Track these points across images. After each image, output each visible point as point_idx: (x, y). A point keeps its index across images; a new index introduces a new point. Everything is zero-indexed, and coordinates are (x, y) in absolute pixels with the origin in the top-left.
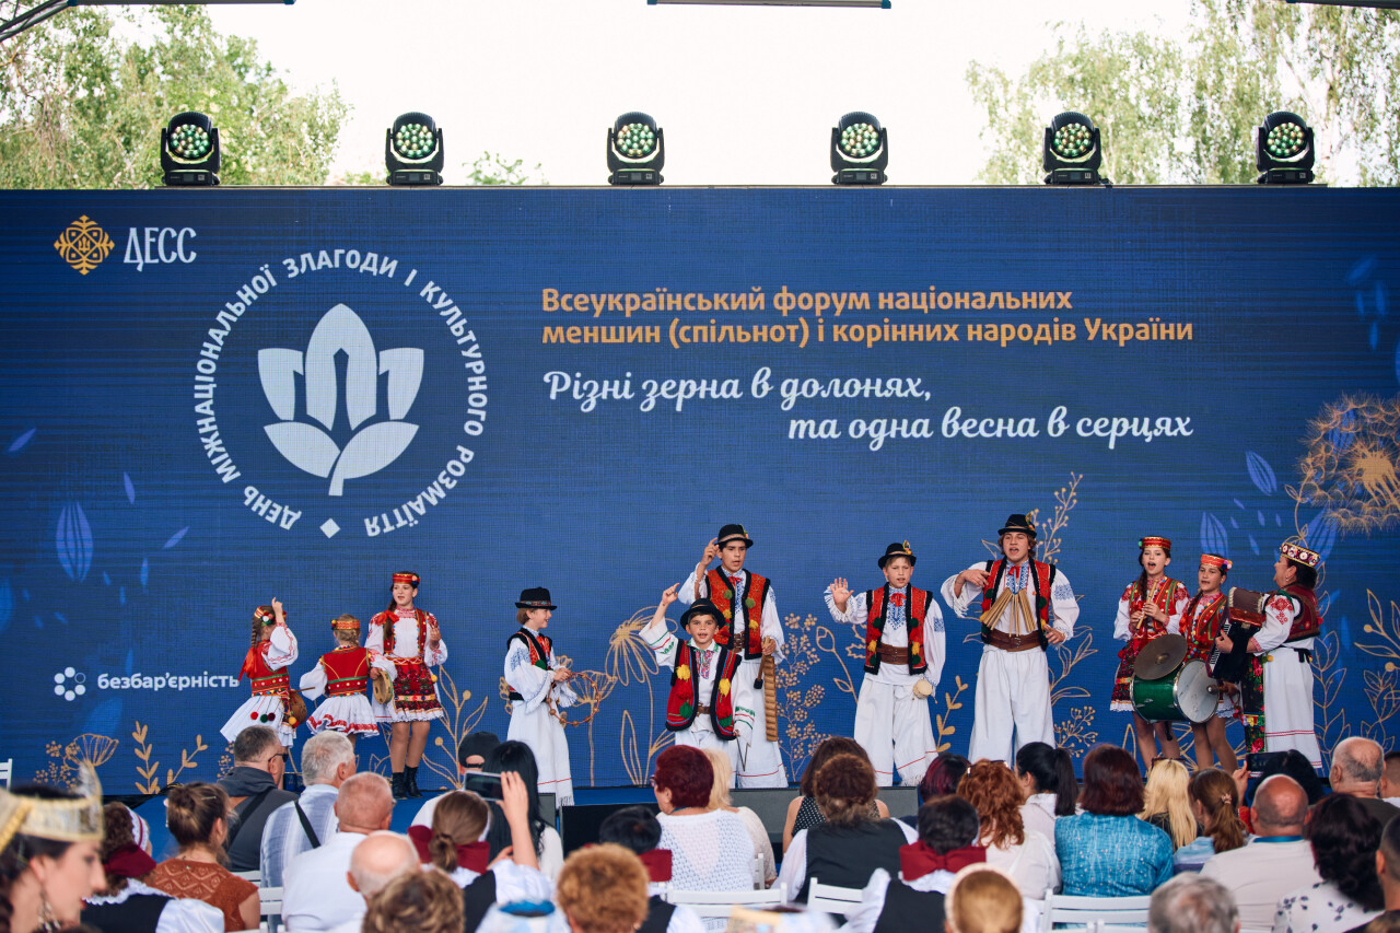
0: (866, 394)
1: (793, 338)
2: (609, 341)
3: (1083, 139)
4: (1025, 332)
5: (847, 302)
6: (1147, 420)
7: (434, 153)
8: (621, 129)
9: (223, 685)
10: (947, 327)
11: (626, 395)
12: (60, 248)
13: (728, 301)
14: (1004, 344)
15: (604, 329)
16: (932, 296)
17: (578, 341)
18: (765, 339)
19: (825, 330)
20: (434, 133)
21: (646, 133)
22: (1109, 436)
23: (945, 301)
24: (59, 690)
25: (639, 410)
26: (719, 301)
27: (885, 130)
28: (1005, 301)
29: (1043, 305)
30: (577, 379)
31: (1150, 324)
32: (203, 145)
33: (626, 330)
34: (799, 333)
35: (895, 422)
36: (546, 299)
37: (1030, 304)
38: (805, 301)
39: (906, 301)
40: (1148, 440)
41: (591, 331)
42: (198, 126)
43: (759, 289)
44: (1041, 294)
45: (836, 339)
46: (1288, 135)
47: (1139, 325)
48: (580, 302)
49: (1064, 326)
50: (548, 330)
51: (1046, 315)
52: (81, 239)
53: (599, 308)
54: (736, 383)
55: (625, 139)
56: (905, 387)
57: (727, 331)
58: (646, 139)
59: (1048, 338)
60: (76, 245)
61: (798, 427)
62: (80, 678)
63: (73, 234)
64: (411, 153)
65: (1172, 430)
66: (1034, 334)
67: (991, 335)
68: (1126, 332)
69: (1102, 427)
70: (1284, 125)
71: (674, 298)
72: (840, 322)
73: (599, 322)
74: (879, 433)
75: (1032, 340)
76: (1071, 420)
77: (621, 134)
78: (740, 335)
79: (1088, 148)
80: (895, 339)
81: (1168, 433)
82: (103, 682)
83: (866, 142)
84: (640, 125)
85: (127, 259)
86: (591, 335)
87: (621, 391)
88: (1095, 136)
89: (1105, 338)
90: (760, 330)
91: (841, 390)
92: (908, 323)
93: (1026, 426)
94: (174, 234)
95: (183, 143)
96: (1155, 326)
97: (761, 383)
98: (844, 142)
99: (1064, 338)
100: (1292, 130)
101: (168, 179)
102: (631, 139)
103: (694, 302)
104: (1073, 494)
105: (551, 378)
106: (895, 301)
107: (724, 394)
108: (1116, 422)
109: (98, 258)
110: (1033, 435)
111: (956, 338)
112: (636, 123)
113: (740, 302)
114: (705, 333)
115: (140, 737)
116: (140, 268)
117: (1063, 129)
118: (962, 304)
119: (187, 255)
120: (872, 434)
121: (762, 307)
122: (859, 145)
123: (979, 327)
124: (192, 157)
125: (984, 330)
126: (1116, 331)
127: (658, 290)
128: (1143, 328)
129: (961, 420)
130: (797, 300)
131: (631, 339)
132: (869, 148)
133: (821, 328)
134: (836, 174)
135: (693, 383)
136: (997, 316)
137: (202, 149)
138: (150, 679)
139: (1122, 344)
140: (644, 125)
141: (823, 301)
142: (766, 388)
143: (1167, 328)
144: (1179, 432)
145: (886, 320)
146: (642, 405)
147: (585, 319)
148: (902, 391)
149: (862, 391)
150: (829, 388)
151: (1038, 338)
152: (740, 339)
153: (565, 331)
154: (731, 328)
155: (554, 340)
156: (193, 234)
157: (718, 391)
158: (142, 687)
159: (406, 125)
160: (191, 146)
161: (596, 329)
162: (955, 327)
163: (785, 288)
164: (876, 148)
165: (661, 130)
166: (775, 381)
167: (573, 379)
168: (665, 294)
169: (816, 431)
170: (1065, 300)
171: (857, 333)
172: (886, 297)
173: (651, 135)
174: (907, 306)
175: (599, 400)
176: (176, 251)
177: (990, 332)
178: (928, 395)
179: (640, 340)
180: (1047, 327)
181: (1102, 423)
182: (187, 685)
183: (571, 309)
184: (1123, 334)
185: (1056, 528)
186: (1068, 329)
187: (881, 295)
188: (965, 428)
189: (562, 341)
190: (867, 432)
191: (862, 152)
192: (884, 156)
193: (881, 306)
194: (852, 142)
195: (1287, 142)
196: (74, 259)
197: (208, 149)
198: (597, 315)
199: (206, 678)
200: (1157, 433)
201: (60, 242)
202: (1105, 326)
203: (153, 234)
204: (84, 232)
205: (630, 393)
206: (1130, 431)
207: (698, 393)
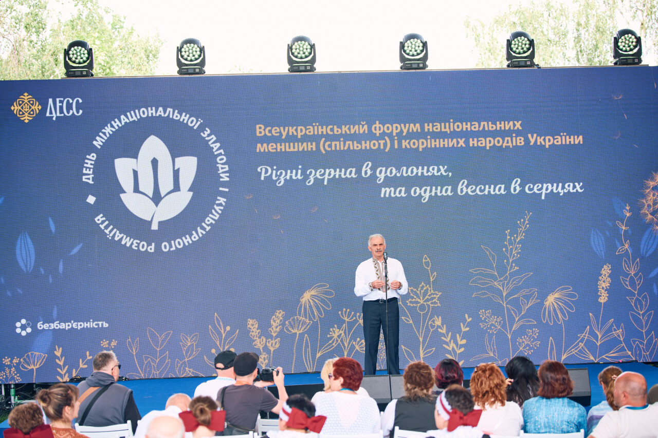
0: (420, 174)
1: (382, 147)
2: (290, 150)
3: (525, 45)
4: (498, 142)
5: (409, 129)
6: (560, 185)
7: (201, 58)
8: (294, 44)
9: (100, 326)
10: (459, 140)
11: (299, 177)
12: (14, 109)
13: (349, 129)
14: (488, 148)
15: (287, 144)
16: (452, 124)
17: (275, 151)
18: (368, 148)
19: (398, 143)
20: (200, 48)
21: (307, 45)
22: (542, 192)
23: (458, 127)
24: (18, 331)
25: (306, 185)
26: (345, 129)
27: (426, 42)
28: (488, 127)
29: (507, 128)
30: (275, 170)
31: (561, 136)
32: (85, 57)
33: (298, 145)
34: (385, 144)
35: (434, 188)
36: (258, 130)
37: (501, 127)
38: (388, 128)
39: (438, 127)
40: (561, 194)
41: (281, 145)
42: (82, 47)
43: (365, 122)
44: (506, 122)
45: (404, 147)
46: (629, 40)
47: (556, 137)
48: (275, 131)
49: (518, 138)
50: (259, 145)
51: (509, 133)
52: (24, 105)
53: (284, 134)
54: (354, 170)
55: (296, 49)
56: (439, 170)
57: (349, 144)
58: (307, 49)
59: (510, 144)
60: (22, 108)
61: (386, 191)
62: (28, 324)
63: (21, 102)
64: (189, 58)
65: (573, 189)
66: (503, 143)
67: (482, 144)
68: (549, 140)
69: (538, 188)
70: (626, 36)
71: (322, 128)
72: (405, 138)
73: (285, 141)
74: (426, 193)
75: (502, 145)
76: (522, 185)
77: (294, 47)
78: (356, 146)
79: (529, 49)
80: (433, 146)
81: (571, 191)
82: (40, 326)
83: (417, 48)
84: (303, 42)
85: (48, 115)
86: (281, 147)
87: (296, 175)
88: (532, 43)
89: (539, 144)
90: (366, 143)
91: (407, 172)
92: (440, 139)
93: (500, 188)
94: (71, 101)
95: (75, 56)
96: (563, 137)
97: (366, 170)
98: (406, 48)
99: (518, 144)
100: (630, 38)
101: (67, 74)
102: (299, 49)
103: (332, 130)
104: (527, 222)
105: (261, 169)
106: (433, 128)
107: (348, 175)
108: (545, 186)
109: (33, 114)
110: (503, 193)
111: (464, 145)
112: (301, 41)
113: (355, 129)
114: (338, 145)
115: (58, 353)
116: (54, 119)
117: (515, 40)
118: (467, 128)
119: (78, 113)
120: (423, 194)
121: (366, 132)
122: (413, 50)
123: (475, 139)
124: (80, 63)
125: (478, 141)
126: (544, 140)
127: (314, 124)
128: (557, 138)
129: (467, 187)
130: (384, 127)
131: (301, 149)
132: (419, 51)
133: (396, 142)
134: (402, 64)
135: (332, 170)
136: (484, 134)
137: (85, 59)
138: (63, 324)
139: (547, 147)
140: (305, 42)
141: (397, 128)
142: (369, 172)
143: (570, 138)
144: (577, 190)
145: (429, 137)
146: (307, 182)
147: (278, 139)
148: (437, 172)
149: (417, 173)
150: (401, 171)
151: (505, 144)
152: (355, 148)
153: (268, 145)
154: (351, 143)
155: (262, 150)
156: (81, 101)
157: (345, 174)
158: (60, 329)
159: (186, 44)
160: (79, 57)
161: (283, 144)
162: (463, 139)
163: (377, 122)
164: (422, 51)
165: (314, 45)
166: (373, 169)
167: (273, 170)
168: (318, 126)
169: (395, 193)
170: (518, 125)
171: (414, 144)
172: (428, 125)
173: (309, 47)
174: (439, 130)
175: (286, 180)
176: (72, 110)
177: (481, 142)
178: (450, 174)
179: (306, 149)
180: (509, 139)
181: (538, 186)
182: (82, 327)
183: (270, 135)
184: (548, 141)
185: (519, 239)
186: (520, 139)
187: (426, 125)
188: (469, 190)
189: (266, 151)
190: (420, 193)
191: (415, 53)
192: (426, 55)
193: (426, 130)
194: (410, 48)
195: (628, 44)
196: (21, 115)
197: (88, 59)
198: (284, 137)
199: (91, 323)
200: (566, 191)
201: (14, 107)
202: (538, 138)
203: (61, 102)
204: (26, 101)
205: (301, 176)
206: (552, 190)
207: (335, 175)
